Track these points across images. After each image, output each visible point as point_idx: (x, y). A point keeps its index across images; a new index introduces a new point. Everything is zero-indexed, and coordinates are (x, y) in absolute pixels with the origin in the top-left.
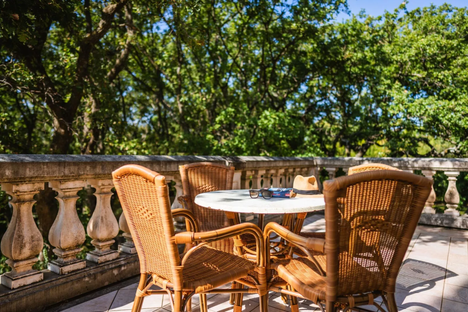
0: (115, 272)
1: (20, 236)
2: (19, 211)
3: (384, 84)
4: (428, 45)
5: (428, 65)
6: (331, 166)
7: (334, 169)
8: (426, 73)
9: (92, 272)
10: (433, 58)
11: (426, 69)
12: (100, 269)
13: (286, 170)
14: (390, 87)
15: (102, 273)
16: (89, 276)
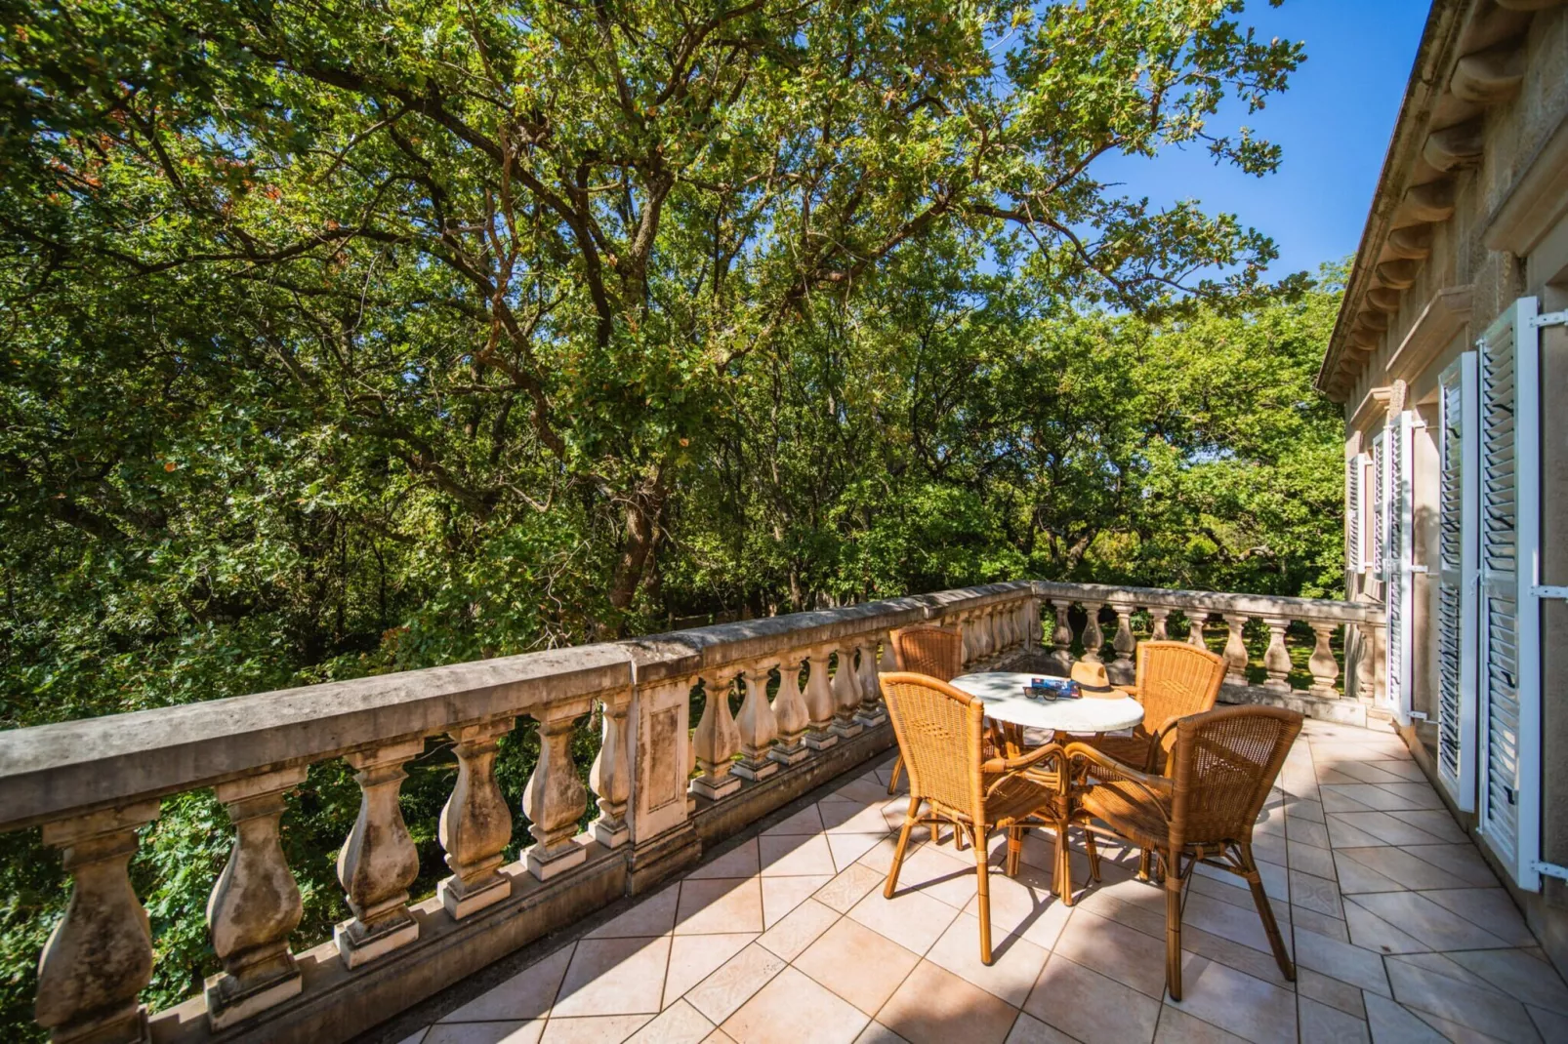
0: (808, 777)
1: (721, 734)
2: (716, 701)
3: (1134, 440)
4: (1213, 371)
5: (1213, 402)
6: (1063, 598)
7: (1067, 603)
8: (1208, 415)
9: (786, 778)
10: (1221, 391)
11: (1207, 408)
12: (793, 774)
13: (994, 608)
14: (1144, 444)
15: (796, 778)
16: (784, 782)
